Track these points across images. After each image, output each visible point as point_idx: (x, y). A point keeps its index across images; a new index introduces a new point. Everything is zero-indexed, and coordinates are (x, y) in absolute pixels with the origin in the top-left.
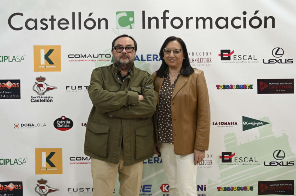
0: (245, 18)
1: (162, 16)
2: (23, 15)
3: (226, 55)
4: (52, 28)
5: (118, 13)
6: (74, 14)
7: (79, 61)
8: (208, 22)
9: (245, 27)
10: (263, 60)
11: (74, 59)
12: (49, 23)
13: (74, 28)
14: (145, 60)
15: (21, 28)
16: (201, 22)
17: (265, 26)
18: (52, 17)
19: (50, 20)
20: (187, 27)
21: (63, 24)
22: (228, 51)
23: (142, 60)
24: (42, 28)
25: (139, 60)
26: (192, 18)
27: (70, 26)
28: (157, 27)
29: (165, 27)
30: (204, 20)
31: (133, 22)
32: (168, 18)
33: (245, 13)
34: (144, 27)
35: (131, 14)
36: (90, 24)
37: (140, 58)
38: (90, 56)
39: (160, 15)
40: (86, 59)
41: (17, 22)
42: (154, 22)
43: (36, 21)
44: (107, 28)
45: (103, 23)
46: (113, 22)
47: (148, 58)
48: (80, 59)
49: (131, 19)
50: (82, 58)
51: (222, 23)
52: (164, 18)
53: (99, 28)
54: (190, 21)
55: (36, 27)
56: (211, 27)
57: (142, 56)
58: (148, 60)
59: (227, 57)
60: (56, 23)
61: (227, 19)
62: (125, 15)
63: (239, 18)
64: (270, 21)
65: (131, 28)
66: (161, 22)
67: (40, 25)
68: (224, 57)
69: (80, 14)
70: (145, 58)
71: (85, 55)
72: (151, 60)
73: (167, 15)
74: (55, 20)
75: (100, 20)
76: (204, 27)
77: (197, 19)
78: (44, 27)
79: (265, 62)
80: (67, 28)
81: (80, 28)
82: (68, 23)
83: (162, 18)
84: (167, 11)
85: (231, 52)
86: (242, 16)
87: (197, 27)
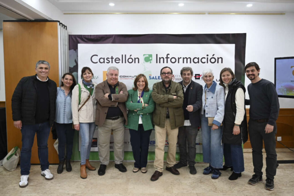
0: (207, 58)
1: (166, 57)
2: (98, 56)
3: (198, 77)
4: (112, 62)
5: (144, 55)
6: (122, 55)
7: (125, 79)
8: (189, 60)
9: (207, 62)
10: (216, 80)
11: (122, 78)
12: (110, 60)
13: (122, 62)
14: (157, 79)
15: (97, 63)
16: (185, 60)
17: (218, 62)
18: (112, 57)
19: (111, 58)
20: (179, 62)
21: (117, 60)
22: (199, 75)
23: (156, 79)
24: (107, 63)
25: (154, 79)
26: (181, 58)
27: (121, 61)
28: (164, 62)
29: (167, 62)
30: (187, 59)
31: (152, 60)
32: (169, 58)
33: (208, 55)
34: (157, 62)
35: (151, 56)
36: (130, 60)
37: (155, 78)
38: (130, 76)
39: (165, 56)
40: (129, 78)
41: (95, 59)
42: (162, 60)
43: (104, 59)
44: (139, 62)
45: (137, 60)
46: (142, 60)
47: (159, 78)
48: (125, 78)
49: (151, 58)
50: (126, 78)
51: (196, 60)
52: (167, 58)
53: (135, 62)
54: (180, 59)
55: (104, 62)
56: (191, 62)
57: (156, 77)
58: (159, 79)
59: (198, 78)
60: (114, 60)
61: (198, 59)
62: (148, 56)
63: (205, 58)
64: (220, 60)
65: (151, 63)
66: (165, 60)
67: (106, 61)
68: (197, 78)
69: (125, 55)
70: (157, 78)
71: (128, 76)
72: (160, 79)
73: (169, 56)
74: (113, 58)
75: (135, 59)
76: (187, 62)
77: (184, 58)
78: (108, 62)
79: (217, 80)
80: (119, 62)
81: (125, 62)
82: (119, 60)
83: (166, 58)
84: (168, 54)
85: (200, 75)
86: (206, 57)
87: (183, 62)
